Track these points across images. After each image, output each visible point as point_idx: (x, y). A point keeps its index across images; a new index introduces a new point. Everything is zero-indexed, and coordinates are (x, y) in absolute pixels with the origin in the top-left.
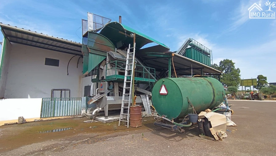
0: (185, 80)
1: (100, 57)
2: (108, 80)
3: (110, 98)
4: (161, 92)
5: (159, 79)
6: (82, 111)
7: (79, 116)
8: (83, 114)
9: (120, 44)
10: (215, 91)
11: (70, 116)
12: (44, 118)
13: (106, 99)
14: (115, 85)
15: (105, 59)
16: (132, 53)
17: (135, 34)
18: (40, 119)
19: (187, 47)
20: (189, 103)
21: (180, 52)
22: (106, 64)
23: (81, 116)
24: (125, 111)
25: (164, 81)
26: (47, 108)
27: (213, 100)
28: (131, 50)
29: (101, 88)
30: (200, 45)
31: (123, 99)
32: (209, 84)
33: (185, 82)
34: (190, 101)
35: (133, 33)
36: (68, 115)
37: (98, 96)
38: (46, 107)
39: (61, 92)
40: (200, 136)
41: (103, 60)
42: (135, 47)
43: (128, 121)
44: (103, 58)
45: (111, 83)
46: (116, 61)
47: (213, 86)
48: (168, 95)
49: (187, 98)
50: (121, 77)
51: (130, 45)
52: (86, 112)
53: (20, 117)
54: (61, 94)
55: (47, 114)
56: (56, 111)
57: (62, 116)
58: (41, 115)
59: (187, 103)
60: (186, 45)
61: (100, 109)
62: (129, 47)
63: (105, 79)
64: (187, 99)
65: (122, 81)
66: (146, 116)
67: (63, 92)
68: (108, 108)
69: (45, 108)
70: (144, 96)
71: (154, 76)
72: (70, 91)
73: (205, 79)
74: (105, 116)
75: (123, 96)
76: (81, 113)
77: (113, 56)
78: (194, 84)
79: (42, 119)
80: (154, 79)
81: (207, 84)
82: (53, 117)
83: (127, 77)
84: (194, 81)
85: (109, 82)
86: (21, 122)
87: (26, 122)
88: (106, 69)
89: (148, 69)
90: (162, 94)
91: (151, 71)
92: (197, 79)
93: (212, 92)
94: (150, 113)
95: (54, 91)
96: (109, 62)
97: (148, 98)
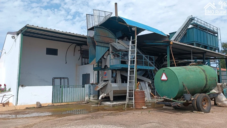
0: (181, 69)
1: (104, 48)
2: (112, 69)
3: (114, 85)
4: (162, 79)
5: (161, 68)
6: (86, 97)
7: (84, 102)
8: (86, 100)
9: (120, 34)
10: (207, 77)
11: (75, 102)
12: (54, 103)
13: (111, 85)
14: (117, 73)
15: (109, 50)
16: (134, 44)
17: (136, 27)
18: (51, 104)
19: (188, 26)
20: (184, 86)
21: (180, 33)
22: (109, 54)
23: (85, 102)
24: (131, 95)
25: (164, 70)
26: (57, 94)
27: (206, 84)
28: (133, 42)
29: (105, 75)
30: (205, 23)
31: (128, 85)
32: (202, 71)
33: (181, 70)
34: (185, 84)
35: (134, 27)
36: (74, 101)
37: (102, 83)
38: (55, 93)
39: (61, 81)
40: (194, 112)
41: (107, 51)
42: (136, 39)
43: (134, 104)
44: (107, 49)
45: (114, 71)
46: (120, 52)
47: (206, 73)
48: (167, 81)
49: (183, 82)
50: (124, 66)
51: (131, 37)
52: (89, 99)
53: (38, 102)
54: (61, 82)
55: (57, 100)
56: (63, 97)
57: (69, 102)
58: (52, 101)
59: (183, 87)
60: (187, 24)
61: (105, 95)
62: (131, 39)
63: (109, 68)
64: (182, 84)
65: (126, 70)
66: (147, 102)
67: (62, 80)
68: (113, 94)
69: (55, 95)
70: (144, 83)
71: (153, 64)
72: (68, 79)
73: (199, 67)
74: (111, 101)
75: (128, 82)
76: (85, 99)
77: (116, 47)
78: (188, 71)
79: (53, 104)
80: (153, 66)
81: (200, 72)
82: (62, 102)
83: (130, 66)
84: (189, 69)
85: (112, 71)
86: (39, 107)
87: (42, 107)
88: (110, 59)
89: (147, 57)
90: (163, 80)
91: (151, 59)
92: (192, 67)
93: (205, 78)
94: (150, 99)
95: (55, 79)
96: (112, 52)
97: (147, 85)
